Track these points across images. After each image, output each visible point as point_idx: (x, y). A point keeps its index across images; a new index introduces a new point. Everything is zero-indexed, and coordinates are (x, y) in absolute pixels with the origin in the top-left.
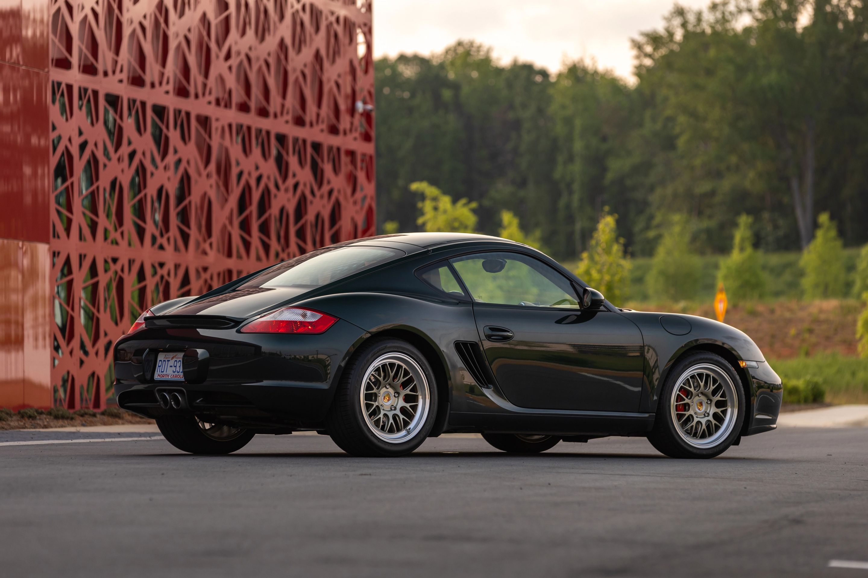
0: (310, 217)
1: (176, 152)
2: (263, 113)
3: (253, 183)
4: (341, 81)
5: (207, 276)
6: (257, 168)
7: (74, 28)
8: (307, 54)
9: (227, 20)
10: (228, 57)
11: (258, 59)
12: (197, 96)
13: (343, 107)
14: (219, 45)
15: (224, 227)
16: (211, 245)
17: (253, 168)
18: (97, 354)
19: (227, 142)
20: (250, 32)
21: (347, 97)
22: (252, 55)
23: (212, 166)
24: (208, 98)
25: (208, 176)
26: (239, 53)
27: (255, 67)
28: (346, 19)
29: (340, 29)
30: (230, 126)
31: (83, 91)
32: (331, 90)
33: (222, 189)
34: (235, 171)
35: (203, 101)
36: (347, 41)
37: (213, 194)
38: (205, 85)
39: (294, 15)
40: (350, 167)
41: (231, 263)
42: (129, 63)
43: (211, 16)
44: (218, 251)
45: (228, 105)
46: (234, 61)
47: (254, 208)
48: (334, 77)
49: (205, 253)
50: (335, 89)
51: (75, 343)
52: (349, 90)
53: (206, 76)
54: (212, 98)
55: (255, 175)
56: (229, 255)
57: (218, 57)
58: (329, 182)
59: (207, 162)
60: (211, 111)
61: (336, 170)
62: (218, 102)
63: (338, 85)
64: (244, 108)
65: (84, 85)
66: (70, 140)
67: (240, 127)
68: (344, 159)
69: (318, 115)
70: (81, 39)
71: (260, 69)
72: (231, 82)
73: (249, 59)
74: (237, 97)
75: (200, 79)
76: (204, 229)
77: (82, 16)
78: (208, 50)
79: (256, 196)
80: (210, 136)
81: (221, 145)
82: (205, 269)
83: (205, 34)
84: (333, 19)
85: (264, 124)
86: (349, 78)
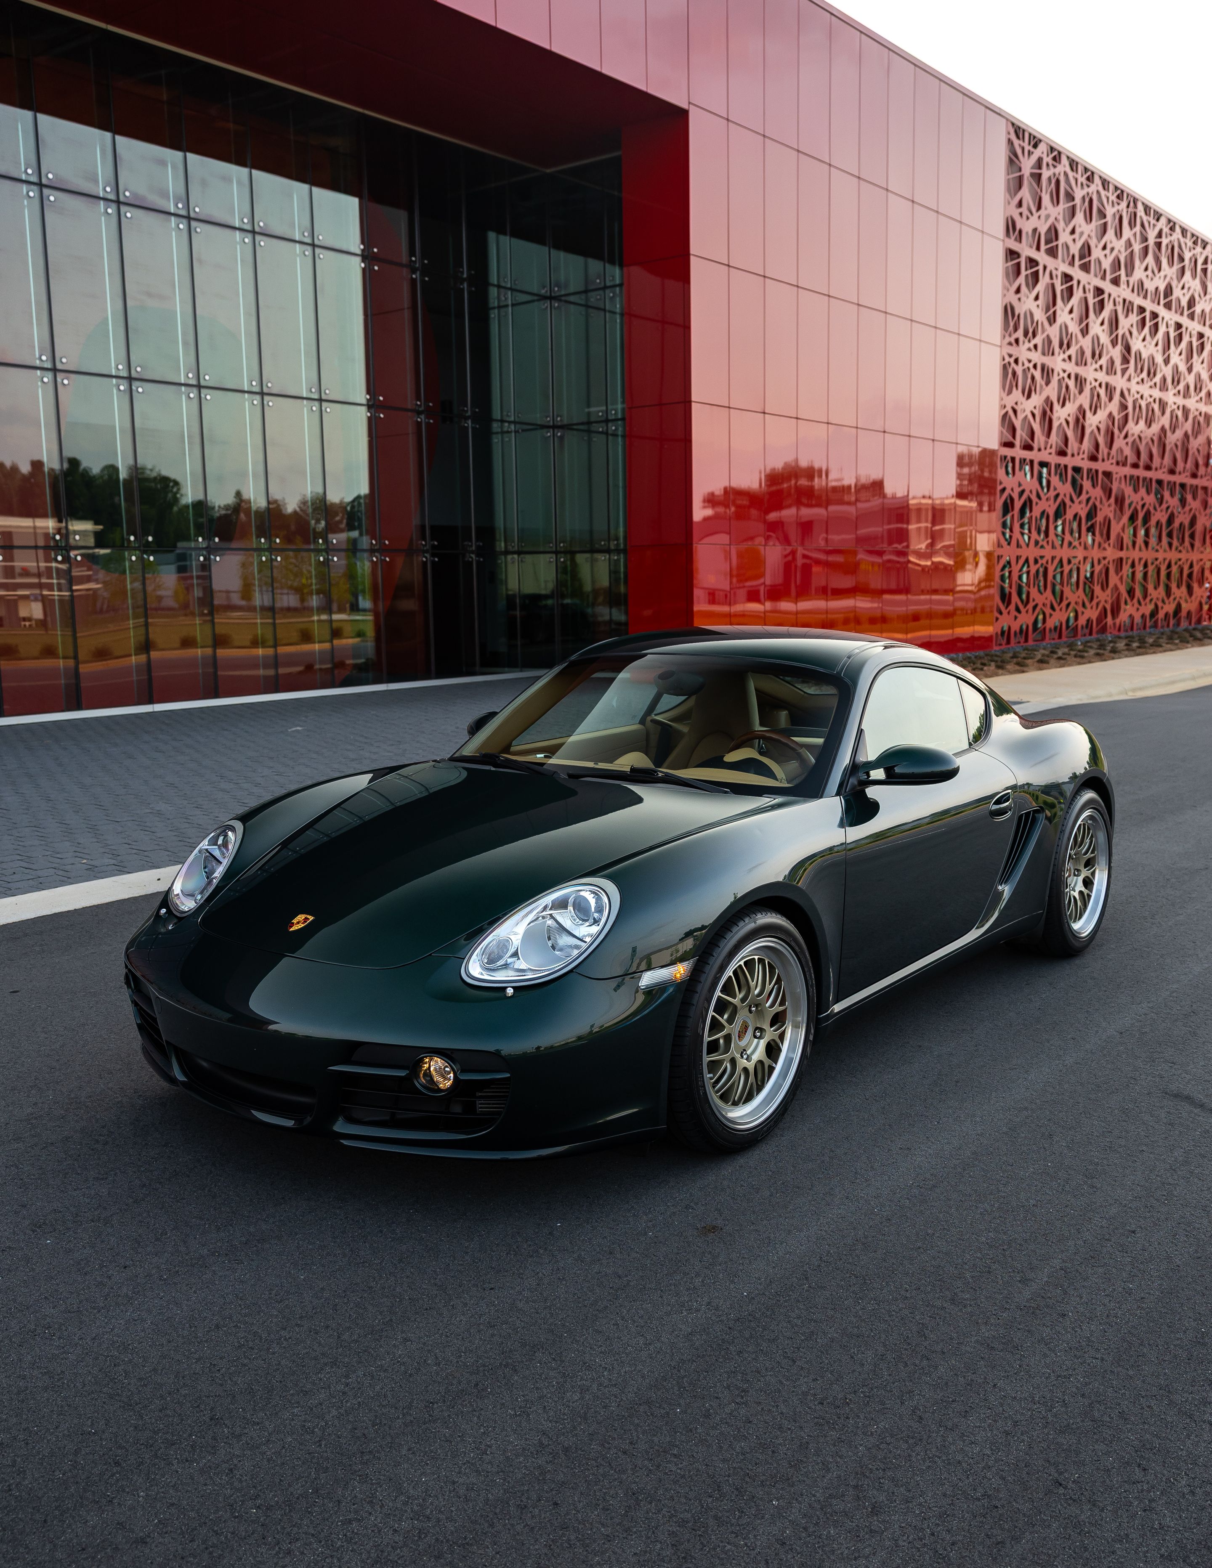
0: (1176, 524)
1: (1087, 493)
2: (1148, 468)
3: (1139, 508)
4: (1200, 448)
5: (1106, 562)
6: (1142, 499)
7: (1018, 424)
8: (1179, 434)
9: (1127, 416)
10: (1126, 436)
11: (1146, 438)
12: (1103, 460)
13: (1201, 462)
14: (1120, 430)
15: (1119, 534)
16: (1109, 545)
17: (1139, 500)
18: (1027, 612)
19: (1123, 486)
20: (1142, 423)
21: (1204, 457)
22: (1142, 435)
23: (1112, 500)
24: (1111, 461)
25: (1109, 506)
26: (1133, 435)
27: (1144, 442)
28: (1206, 414)
29: (1201, 419)
30: (1125, 477)
31: (1023, 461)
32: (1194, 454)
33: (1118, 512)
34: (1127, 502)
35: (1107, 463)
36: (1205, 426)
37: (1111, 516)
38: (1109, 454)
39: (1172, 412)
40: (1204, 496)
41: (1122, 554)
42: (1057, 443)
43: (1115, 414)
44: (1114, 547)
45: (1124, 465)
46: (1130, 440)
47: (1140, 521)
48: (1196, 446)
49: (1105, 549)
50: (1196, 453)
51: (1012, 607)
52: (1206, 453)
53: (1111, 448)
54: (1114, 461)
55: (1141, 503)
56: (1122, 549)
57: (1119, 437)
58: (1190, 505)
59: (1109, 497)
60: (1113, 469)
61: (1194, 498)
62: (1118, 463)
63: (1198, 451)
64: (1135, 466)
65: (1023, 457)
66: (1012, 490)
67: (1132, 477)
68: (1200, 492)
69: (1184, 468)
70: (1022, 429)
71: (1147, 444)
72: (1128, 451)
73: (1140, 438)
74: (1132, 459)
75: (1106, 451)
76: (1105, 536)
77: (1023, 415)
78: (1113, 434)
79: (1141, 515)
80: (1111, 483)
81: (1119, 488)
82: (1104, 558)
83: (1111, 424)
84: (1197, 413)
85: (1148, 474)
86: (1207, 447)
